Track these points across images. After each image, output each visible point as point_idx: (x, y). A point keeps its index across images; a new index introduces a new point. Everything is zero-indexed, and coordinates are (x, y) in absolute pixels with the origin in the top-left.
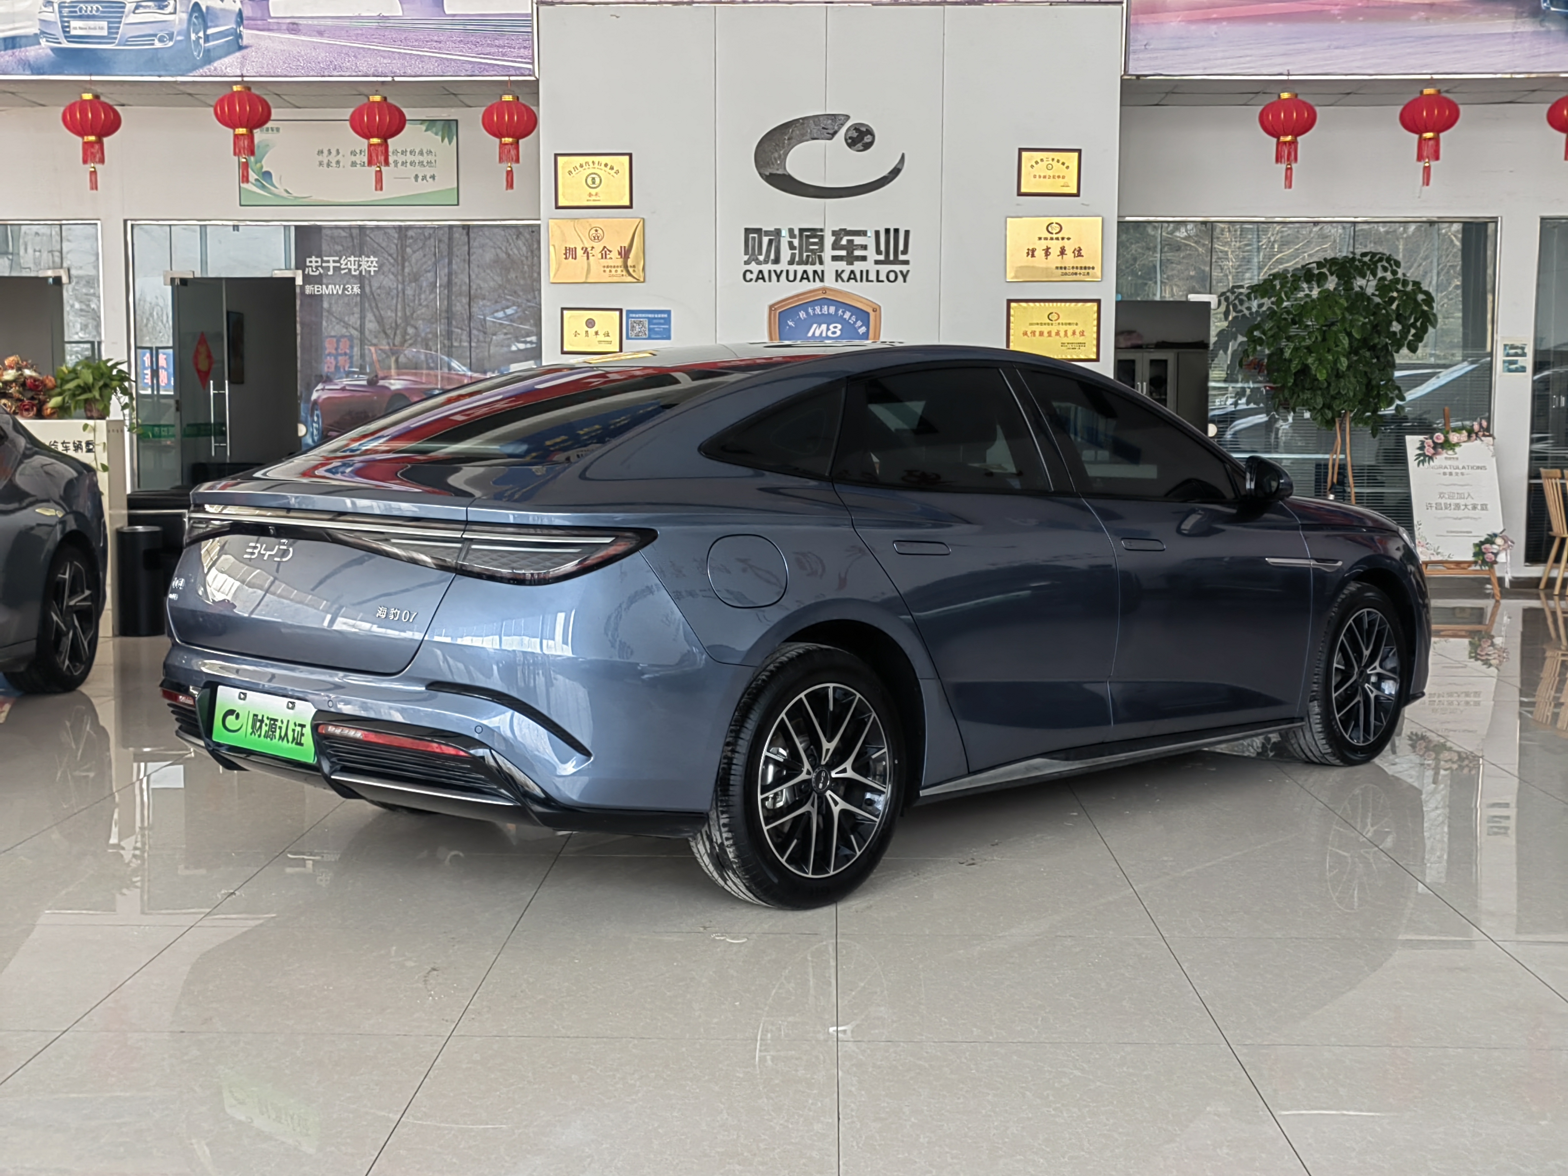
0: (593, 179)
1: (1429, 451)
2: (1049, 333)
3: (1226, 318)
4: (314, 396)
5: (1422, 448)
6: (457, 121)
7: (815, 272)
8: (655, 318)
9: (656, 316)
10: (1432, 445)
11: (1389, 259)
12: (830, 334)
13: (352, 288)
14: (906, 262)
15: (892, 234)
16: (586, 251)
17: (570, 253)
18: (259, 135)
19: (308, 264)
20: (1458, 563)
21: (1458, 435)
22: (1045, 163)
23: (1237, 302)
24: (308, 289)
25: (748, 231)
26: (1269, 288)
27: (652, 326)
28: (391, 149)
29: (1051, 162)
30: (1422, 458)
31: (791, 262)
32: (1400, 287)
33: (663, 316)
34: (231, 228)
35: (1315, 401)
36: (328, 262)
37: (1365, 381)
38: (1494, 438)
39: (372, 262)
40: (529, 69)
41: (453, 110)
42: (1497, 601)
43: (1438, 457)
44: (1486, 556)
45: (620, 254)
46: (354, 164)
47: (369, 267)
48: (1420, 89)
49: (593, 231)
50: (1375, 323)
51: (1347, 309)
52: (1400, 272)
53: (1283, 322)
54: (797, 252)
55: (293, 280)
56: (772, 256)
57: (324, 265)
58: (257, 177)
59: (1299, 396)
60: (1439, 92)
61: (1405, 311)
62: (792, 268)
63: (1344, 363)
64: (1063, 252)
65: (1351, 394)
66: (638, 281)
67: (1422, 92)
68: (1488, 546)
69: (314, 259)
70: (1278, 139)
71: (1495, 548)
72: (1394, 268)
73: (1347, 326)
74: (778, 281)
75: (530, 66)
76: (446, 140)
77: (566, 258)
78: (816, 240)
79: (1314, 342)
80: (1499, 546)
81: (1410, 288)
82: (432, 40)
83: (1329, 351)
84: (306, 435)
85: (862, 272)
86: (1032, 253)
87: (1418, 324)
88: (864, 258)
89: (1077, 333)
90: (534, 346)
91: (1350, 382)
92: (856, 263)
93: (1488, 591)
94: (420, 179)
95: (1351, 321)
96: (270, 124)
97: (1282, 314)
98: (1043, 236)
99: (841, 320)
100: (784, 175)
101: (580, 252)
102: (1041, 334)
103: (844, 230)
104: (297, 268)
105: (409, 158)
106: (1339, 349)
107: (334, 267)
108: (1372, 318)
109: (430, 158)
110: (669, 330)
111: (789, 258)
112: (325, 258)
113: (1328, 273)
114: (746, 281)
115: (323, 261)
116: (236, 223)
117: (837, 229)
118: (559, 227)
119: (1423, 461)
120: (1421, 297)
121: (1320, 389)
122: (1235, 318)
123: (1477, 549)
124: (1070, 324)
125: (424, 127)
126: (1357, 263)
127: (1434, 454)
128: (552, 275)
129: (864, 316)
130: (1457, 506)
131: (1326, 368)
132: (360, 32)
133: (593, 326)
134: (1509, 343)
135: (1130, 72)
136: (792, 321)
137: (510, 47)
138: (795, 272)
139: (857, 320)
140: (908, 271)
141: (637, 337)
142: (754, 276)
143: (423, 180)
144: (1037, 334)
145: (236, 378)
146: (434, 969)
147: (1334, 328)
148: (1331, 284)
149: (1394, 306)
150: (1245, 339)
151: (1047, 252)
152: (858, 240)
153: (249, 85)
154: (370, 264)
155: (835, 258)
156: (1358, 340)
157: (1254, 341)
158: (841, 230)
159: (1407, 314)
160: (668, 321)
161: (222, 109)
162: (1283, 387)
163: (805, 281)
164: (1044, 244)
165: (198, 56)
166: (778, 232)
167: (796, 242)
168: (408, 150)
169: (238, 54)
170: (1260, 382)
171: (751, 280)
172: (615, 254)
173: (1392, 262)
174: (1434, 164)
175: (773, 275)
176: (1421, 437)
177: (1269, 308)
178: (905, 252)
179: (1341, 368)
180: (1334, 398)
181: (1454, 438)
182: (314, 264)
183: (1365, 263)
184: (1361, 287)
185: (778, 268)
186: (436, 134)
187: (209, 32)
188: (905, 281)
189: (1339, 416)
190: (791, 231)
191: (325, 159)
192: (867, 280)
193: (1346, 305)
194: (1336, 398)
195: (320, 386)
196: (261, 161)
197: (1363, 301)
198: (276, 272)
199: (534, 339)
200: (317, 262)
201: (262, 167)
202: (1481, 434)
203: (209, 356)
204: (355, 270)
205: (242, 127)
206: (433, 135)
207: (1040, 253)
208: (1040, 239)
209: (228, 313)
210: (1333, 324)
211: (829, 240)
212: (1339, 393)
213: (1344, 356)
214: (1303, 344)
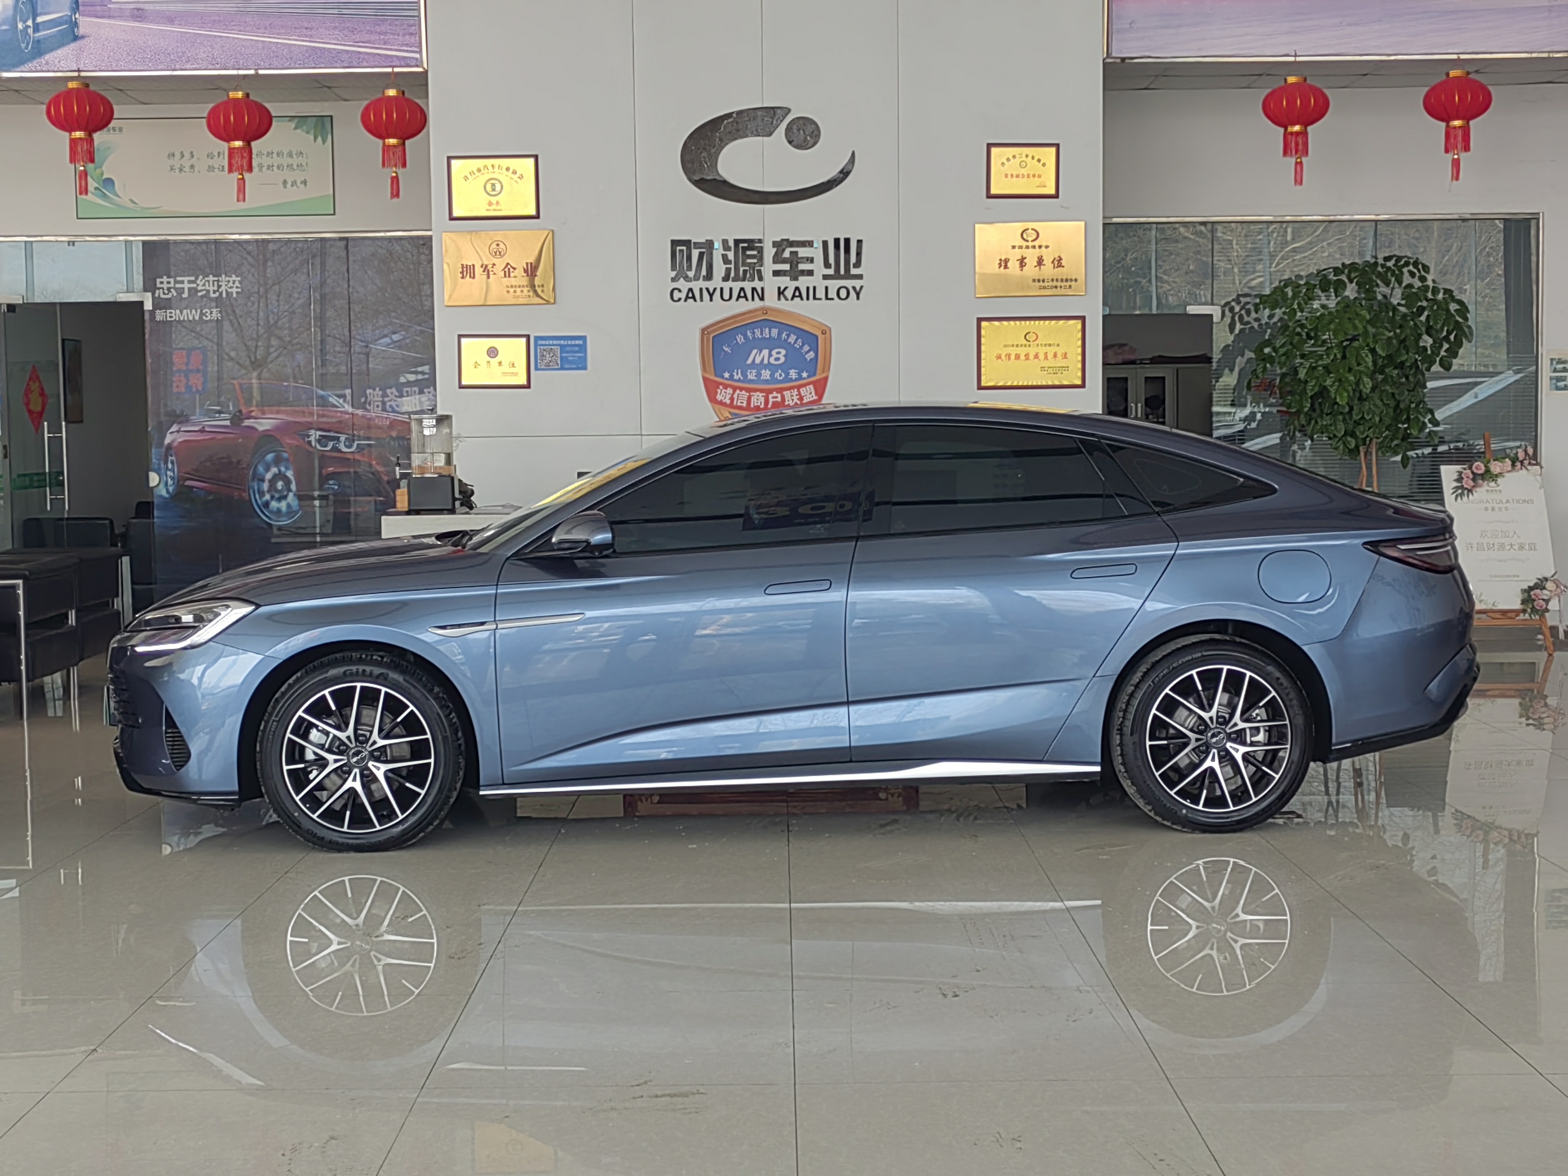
0: (493, 185)
1: (1468, 483)
2: (1027, 356)
3: (1232, 330)
4: (168, 440)
5: (1460, 479)
6: (331, 117)
7: (754, 289)
8: (568, 345)
9: (569, 342)
10: (1471, 476)
11: (1416, 264)
12: (772, 360)
13: (211, 313)
14: (860, 277)
15: (843, 245)
16: (485, 268)
17: (468, 271)
18: (98, 137)
19: (159, 285)
20: (1504, 612)
21: (1500, 464)
22: (1018, 160)
23: (1243, 312)
24: (159, 316)
25: (675, 243)
26: (1279, 298)
27: (564, 355)
28: (254, 151)
29: (1024, 158)
30: (1460, 491)
31: (726, 279)
32: (1430, 295)
33: (577, 342)
34: (66, 244)
35: (1336, 428)
36: (182, 282)
37: (1392, 404)
38: (1541, 468)
39: (234, 282)
40: (417, 59)
41: (326, 104)
42: (1550, 655)
43: (1477, 489)
44: (1535, 603)
45: (526, 271)
46: (211, 168)
47: (231, 287)
48: (1446, 71)
49: (494, 245)
50: (1403, 337)
51: (1368, 322)
52: (1430, 278)
53: (1297, 338)
54: (732, 266)
55: (141, 303)
56: (704, 272)
57: (178, 286)
58: (96, 185)
59: (1316, 422)
60: (1468, 73)
61: (1436, 323)
62: (727, 285)
63: (1368, 383)
64: (1040, 262)
65: (1377, 419)
66: (548, 302)
67: (1448, 74)
68: (1538, 591)
69: (165, 279)
70: (1286, 129)
71: (1545, 594)
72: (1423, 273)
73: (1370, 340)
74: (711, 300)
75: (417, 56)
76: (319, 139)
77: (463, 278)
78: (755, 253)
79: (1332, 360)
80: (1550, 591)
81: (1440, 296)
82: (301, 27)
83: (1350, 370)
84: (158, 485)
85: (808, 288)
86: (1004, 264)
87: (1452, 337)
88: (810, 273)
89: (1059, 355)
90: (426, 376)
91: (1375, 405)
92: (800, 278)
93: (1540, 643)
94: (289, 185)
95: (1374, 336)
96: (113, 124)
97: (1295, 329)
98: (1017, 244)
99: (785, 345)
100: (715, 180)
101: (479, 270)
102: (1017, 357)
103: (787, 240)
104: (145, 290)
105: (276, 161)
106: (1361, 368)
107: (190, 289)
108: (1398, 331)
109: (300, 160)
110: (584, 359)
111: (723, 275)
112: (179, 279)
113: (1346, 281)
114: (674, 301)
115: (176, 282)
116: (73, 239)
117: (778, 239)
118: (454, 241)
119: (1462, 495)
120: (1453, 307)
121: (1341, 413)
122: (1241, 331)
123: (1526, 595)
124: (1050, 345)
125: (293, 125)
126: (1379, 269)
127: (1474, 487)
128: (446, 297)
129: (811, 339)
130: (1502, 546)
131: (1347, 391)
132: (217, 18)
133: (496, 356)
134: (1556, 357)
135: (1114, 55)
136: (729, 346)
137: (393, 34)
138: (731, 289)
139: (803, 344)
140: (862, 287)
141: (548, 368)
142: (683, 295)
143: (292, 185)
144: (1013, 357)
145: (75, 417)
146: (332, 1138)
147: (1356, 344)
148: (1351, 291)
149: (1423, 318)
150: (1252, 355)
151: (1022, 262)
152: (803, 252)
153: (88, 82)
154: (231, 284)
155: (776, 273)
156: (1384, 358)
157: (1264, 360)
158: (782, 240)
159: (1439, 326)
160: (583, 348)
161: (57, 111)
162: (1299, 412)
163: (742, 300)
164: (1017, 254)
165: (27, 48)
166: (710, 244)
167: (731, 255)
168: (275, 152)
169: (73, 45)
170: (1271, 405)
171: (680, 299)
172: (520, 272)
173: (1420, 267)
174: (1463, 156)
175: (705, 293)
176: (1458, 468)
177: (1281, 319)
178: (858, 264)
179: (1364, 390)
180: (1357, 423)
181: (1496, 467)
182: (165, 286)
183: (1389, 268)
184: (1385, 296)
185: (711, 285)
186: (308, 133)
187: (39, 19)
188: (858, 298)
189: (1364, 444)
190: (725, 242)
191: (176, 162)
192: (815, 298)
193: (1368, 317)
194: (1359, 424)
195: (175, 428)
196: (101, 167)
197: (1387, 312)
198: (121, 295)
199: (426, 368)
200: (169, 283)
201: (102, 174)
202: (1526, 462)
203: (42, 394)
204: (214, 292)
205: (80, 130)
206: (304, 134)
207: (1014, 265)
208: (1014, 247)
209: (63, 341)
210: (1354, 339)
211: (769, 252)
212: (1363, 418)
213: (1367, 376)
214: (1320, 363)
